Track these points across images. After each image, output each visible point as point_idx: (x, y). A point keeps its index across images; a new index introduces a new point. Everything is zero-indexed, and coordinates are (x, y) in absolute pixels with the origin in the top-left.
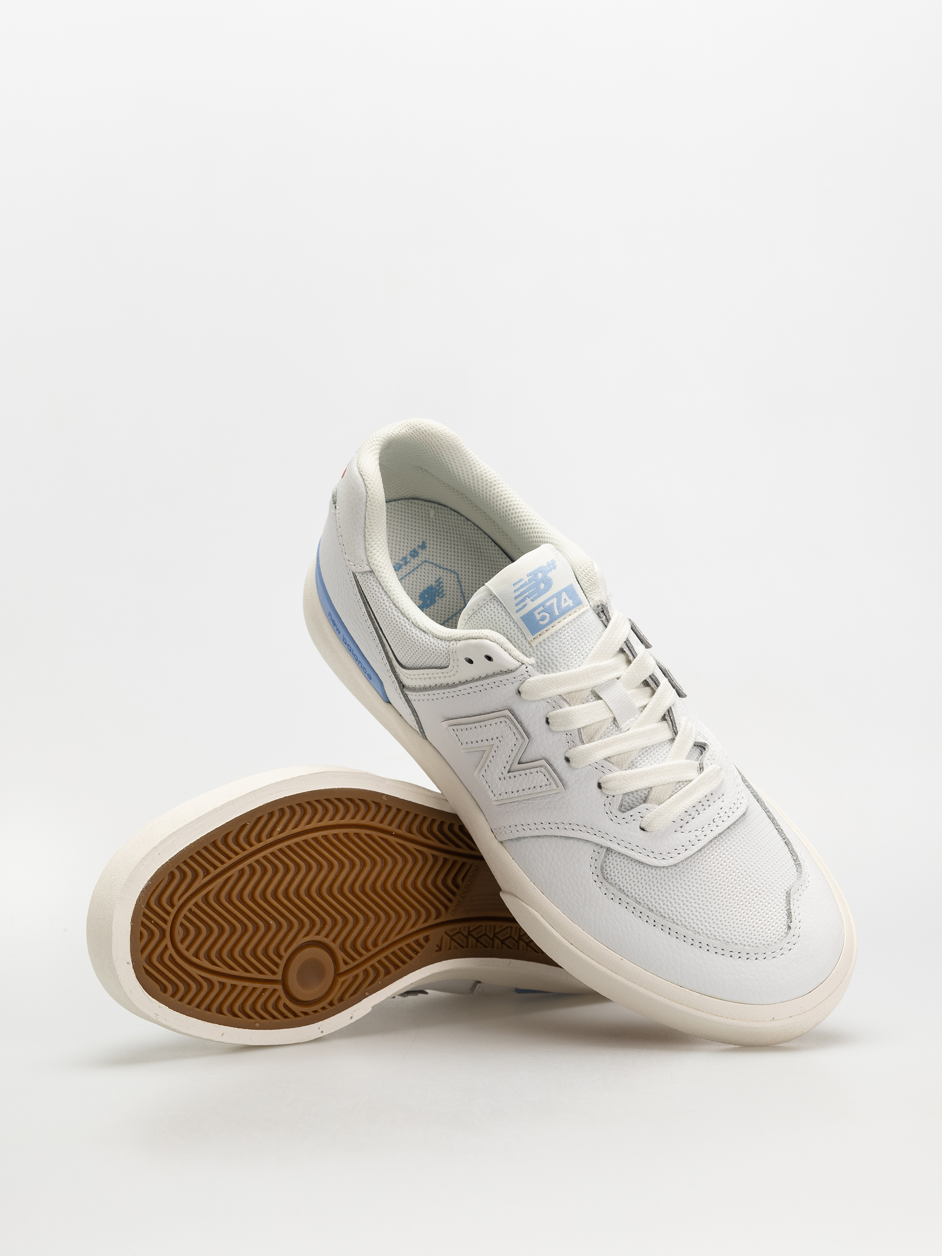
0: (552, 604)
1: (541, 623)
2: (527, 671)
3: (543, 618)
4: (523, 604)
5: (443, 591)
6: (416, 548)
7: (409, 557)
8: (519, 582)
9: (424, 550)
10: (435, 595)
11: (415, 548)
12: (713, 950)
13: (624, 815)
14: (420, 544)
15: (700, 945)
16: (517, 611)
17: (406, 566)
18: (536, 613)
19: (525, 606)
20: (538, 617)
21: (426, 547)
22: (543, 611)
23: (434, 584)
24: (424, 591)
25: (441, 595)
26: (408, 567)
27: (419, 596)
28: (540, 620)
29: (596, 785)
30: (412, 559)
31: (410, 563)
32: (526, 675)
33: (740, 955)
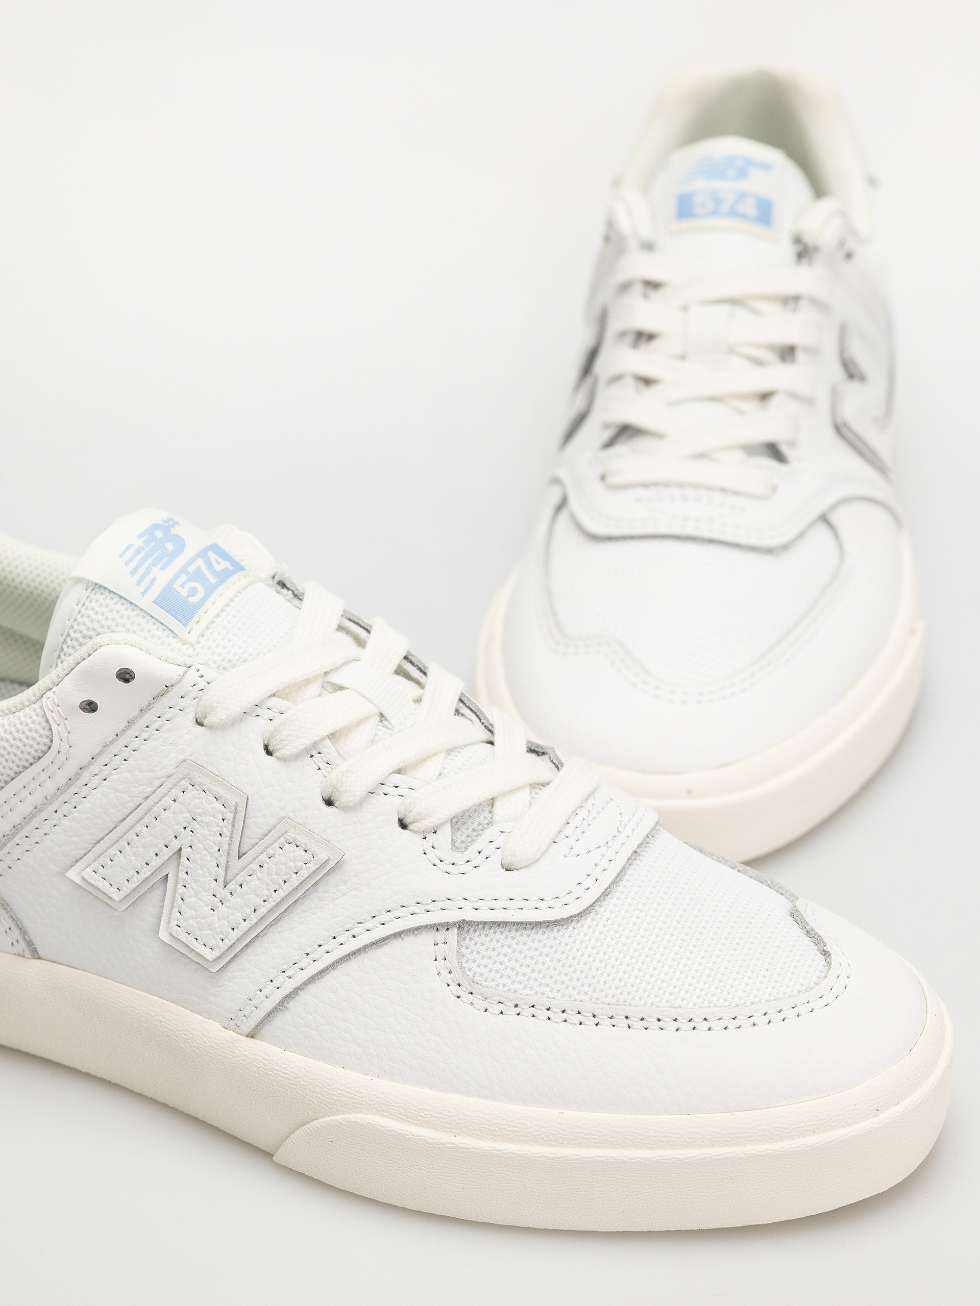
0: (199, 568)
1: (193, 600)
2: (202, 676)
3: (193, 592)
4: (148, 579)
8: (128, 548)
12: (718, 1026)
13: (467, 855)
15: (692, 1024)
16: (143, 594)
18: (177, 586)
19: (154, 580)
20: (184, 592)
22: (187, 581)
28: (188, 597)
29: (398, 826)
32: (202, 684)
33: (768, 1017)
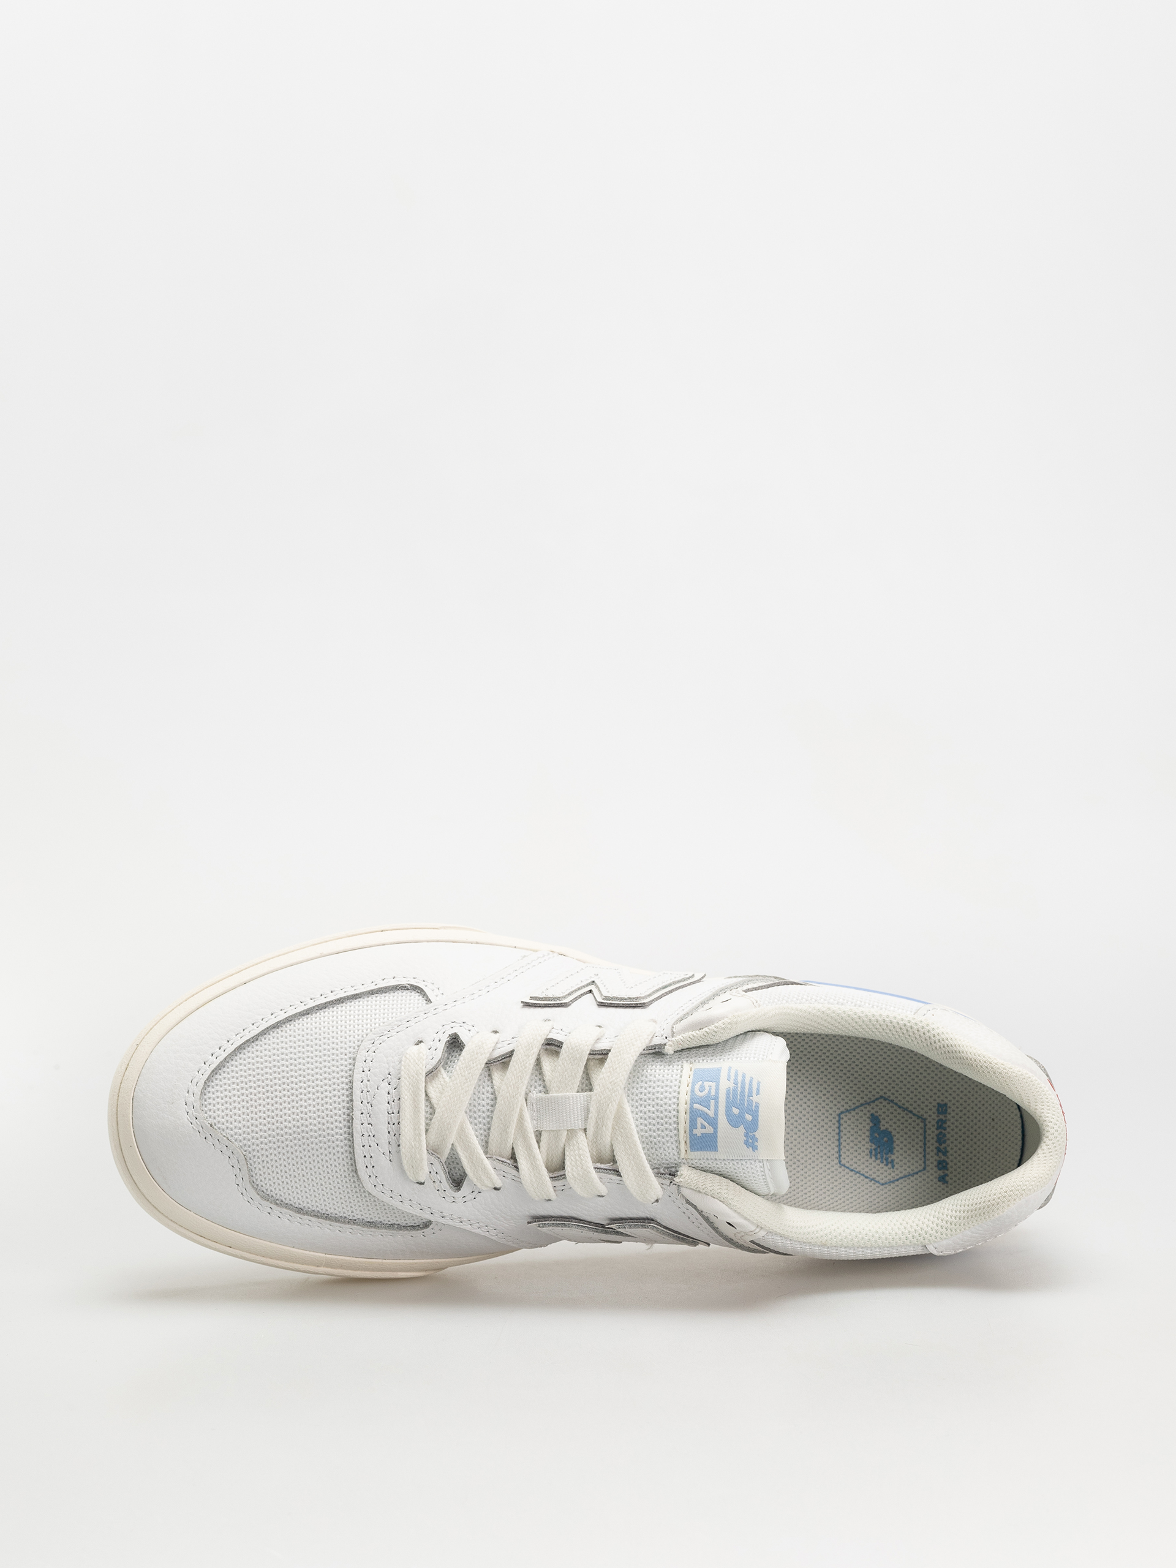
5: (876, 1159)
6: (946, 1172)
7: (943, 1158)
9: (938, 1177)
10: (879, 1147)
11: (947, 1170)
14: (947, 1178)
17: (936, 1148)
21: (939, 1181)
23: (893, 1157)
24: (893, 1142)
25: (873, 1153)
26: (932, 1148)
27: (890, 1132)
30: (939, 1159)
31: (936, 1154)
